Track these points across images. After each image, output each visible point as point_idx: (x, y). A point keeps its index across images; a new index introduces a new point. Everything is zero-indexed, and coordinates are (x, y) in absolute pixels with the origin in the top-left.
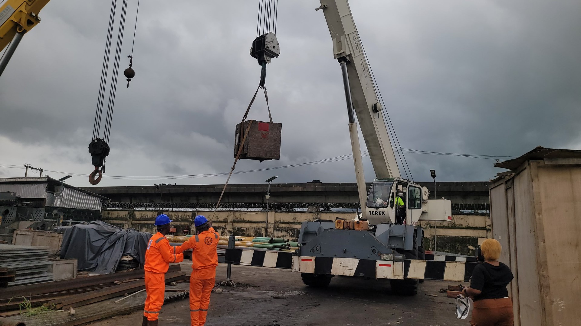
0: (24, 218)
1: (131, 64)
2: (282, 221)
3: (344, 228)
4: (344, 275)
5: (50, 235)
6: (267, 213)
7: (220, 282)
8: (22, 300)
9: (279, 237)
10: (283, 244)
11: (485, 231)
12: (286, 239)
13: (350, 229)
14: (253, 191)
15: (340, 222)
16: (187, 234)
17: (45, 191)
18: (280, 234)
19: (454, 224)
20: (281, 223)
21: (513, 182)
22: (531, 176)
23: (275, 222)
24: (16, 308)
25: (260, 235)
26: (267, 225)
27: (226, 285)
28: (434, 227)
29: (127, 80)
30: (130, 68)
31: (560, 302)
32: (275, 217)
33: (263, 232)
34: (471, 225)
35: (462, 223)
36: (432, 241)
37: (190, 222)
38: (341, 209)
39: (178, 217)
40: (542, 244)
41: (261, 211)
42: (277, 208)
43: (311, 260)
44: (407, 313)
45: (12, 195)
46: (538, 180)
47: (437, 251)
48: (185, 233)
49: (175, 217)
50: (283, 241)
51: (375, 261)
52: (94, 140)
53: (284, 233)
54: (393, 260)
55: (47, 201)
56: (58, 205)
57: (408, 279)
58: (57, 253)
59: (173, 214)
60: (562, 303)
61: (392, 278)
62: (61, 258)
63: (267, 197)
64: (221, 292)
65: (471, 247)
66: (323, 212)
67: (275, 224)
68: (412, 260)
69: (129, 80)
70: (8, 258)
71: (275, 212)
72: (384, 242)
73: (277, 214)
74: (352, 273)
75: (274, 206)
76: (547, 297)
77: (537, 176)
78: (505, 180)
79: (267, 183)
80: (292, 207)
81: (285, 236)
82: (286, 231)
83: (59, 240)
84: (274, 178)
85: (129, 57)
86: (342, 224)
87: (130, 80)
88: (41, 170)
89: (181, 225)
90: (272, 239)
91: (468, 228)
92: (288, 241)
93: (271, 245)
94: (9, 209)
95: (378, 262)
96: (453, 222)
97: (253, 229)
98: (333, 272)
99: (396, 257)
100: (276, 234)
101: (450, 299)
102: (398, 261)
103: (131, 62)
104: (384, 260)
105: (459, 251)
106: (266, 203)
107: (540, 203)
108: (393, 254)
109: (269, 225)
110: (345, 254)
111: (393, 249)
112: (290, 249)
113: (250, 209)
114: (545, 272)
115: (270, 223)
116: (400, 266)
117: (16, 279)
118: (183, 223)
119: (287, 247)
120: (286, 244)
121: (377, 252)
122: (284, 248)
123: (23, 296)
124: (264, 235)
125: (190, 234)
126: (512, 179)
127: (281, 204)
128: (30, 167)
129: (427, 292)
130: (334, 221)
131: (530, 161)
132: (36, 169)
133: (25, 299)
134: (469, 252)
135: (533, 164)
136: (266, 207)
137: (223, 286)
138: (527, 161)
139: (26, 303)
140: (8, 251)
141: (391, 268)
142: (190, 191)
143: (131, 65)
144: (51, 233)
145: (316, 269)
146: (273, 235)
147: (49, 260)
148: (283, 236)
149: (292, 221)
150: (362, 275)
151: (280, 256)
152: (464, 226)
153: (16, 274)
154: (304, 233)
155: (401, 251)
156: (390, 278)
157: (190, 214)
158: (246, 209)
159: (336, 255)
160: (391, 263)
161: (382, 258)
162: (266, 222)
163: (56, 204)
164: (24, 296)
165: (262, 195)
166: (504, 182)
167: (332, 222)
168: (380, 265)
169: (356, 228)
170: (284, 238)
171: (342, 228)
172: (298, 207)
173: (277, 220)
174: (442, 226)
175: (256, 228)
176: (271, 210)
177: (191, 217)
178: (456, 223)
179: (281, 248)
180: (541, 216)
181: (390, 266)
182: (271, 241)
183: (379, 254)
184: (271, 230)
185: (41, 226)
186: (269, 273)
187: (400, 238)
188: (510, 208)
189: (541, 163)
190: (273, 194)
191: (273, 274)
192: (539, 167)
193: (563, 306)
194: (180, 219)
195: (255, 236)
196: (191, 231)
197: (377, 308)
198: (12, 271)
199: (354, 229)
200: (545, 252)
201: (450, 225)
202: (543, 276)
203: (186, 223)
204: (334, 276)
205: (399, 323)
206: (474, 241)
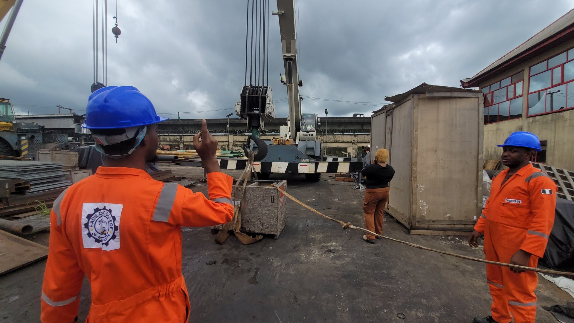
0: (51, 141)
1: (116, 23)
2: (238, 141)
3: (279, 144)
4: (279, 172)
5: (67, 153)
6: (228, 136)
7: (200, 179)
8: (38, 203)
9: (236, 150)
10: (239, 154)
11: (351, 144)
12: (241, 151)
13: (283, 144)
14: (219, 123)
15: (276, 140)
16: (178, 150)
17: (73, 123)
18: (237, 148)
19: (336, 140)
20: (237, 142)
21: (393, 111)
22: (414, 105)
23: (234, 141)
24: (33, 210)
25: (225, 149)
26: (229, 143)
27: (204, 181)
28: (325, 142)
29: (115, 36)
30: (116, 27)
31: (422, 187)
32: (233, 139)
33: (226, 147)
34: (345, 141)
35: (340, 140)
36: (324, 150)
37: (179, 142)
38: (273, 133)
39: (170, 139)
40: (416, 150)
41: (224, 135)
42: (234, 133)
43: (258, 164)
44: (317, 192)
45: (35, 124)
46: (418, 108)
47: (326, 155)
48: (176, 149)
49: (169, 139)
50: (239, 152)
51: (298, 163)
52: (95, 83)
53: (239, 148)
54: (309, 162)
55: (76, 130)
56: (85, 132)
57: (317, 173)
58: (75, 165)
59: (167, 137)
60: (423, 187)
61: (308, 173)
62: (80, 169)
63: (228, 126)
64: (200, 186)
65: (344, 153)
66: (262, 135)
67: (234, 143)
68: (320, 162)
69: (116, 37)
70: (26, 172)
71: (234, 135)
72: (303, 151)
73: (234, 136)
74: (284, 171)
75: (232, 131)
76: (415, 184)
77: (418, 105)
78: (386, 111)
79: (227, 118)
80: (244, 132)
81: (240, 149)
82: (240, 147)
83: (75, 156)
84: (232, 114)
85: (114, 18)
86: (278, 142)
87: (118, 37)
88: (71, 109)
89: (173, 144)
90: (232, 151)
91: (343, 142)
92: (242, 152)
93: (232, 155)
94: (35, 135)
95: (300, 164)
96: (335, 139)
97: (220, 146)
98: (272, 171)
99: (310, 160)
100: (234, 148)
101: (338, 182)
102: (312, 163)
103: (116, 22)
104: (303, 162)
105: (338, 155)
106: (228, 130)
107: (418, 123)
108: (309, 159)
109: (230, 143)
110: (280, 160)
111: (309, 156)
112: (243, 157)
113: (217, 134)
114: (415, 169)
115: (230, 142)
116: (313, 166)
117: (32, 187)
118: (174, 143)
119: (241, 156)
120: (241, 154)
121: (299, 158)
122: (240, 156)
123: (37, 200)
124: (227, 149)
125: (180, 150)
126: (392, 109)
127: (237, 131)
128: (61, 107)
129: (324, 178)
130: (272, 140)
131: (414, 94)
132: (66, 108)
133: (40, 202)
134: (342, 155)
135: (416, 96)
136: (227, 132)
137: (201, 182)
138: (412, 94)
139: (41, 206)
140: (29, 166)
141: (308, 167)
142: (178, 123)
143: (116, 25)
144: (67, 151)
145: (261, 170)
146: (232, 149)
147: (64, 172)
148: (239, 149)
149: (244, 141)
150: (290, 172)
151: (238, 162)
152: (341, 141)
153: (31, 183)
154: (253, 148)
155: (313, 157)
156: (307, 173)
157: (179, 137)
158: (215, 134)
159: (274, 161)
160: (307, 164)
161: (302, 161)
162: (228, 142)
163: (83, 131)
164: (39, 200)
165: (224, 125)
166: (385, 112)
167: (270, 140)
168: (301, 166)
169: (286, 144)
170: (240, 151)
171: (277, 144)
172: (247, 132)
173: (235, 140)
174: (329, 141)
175: (222, 145)
176: (231, 134)
177: (179, 139)
178: (337, 140)
179: (238, 157)
180: (417, 132)
181: (307, 166)
182: (231, 153)
183: (301, 159)
184: (231, 146)
185: (65, 147)
186: (231, 172)
187: (313, 149)
188: (388, 128)
189: (422, 96)
190: (231, 125)
191: (234, 172)
192: (419, 99)
193: (423, 189)
194: (172, 141)
195: (222, 150)
196: (180, 148)
197: (300, 191)
198: (27, 182)
199: (285, 144)
200: (417, 156)
201: (334, 141)
202: (414, 171)
203: (177, 143)
204: (272, 173)
205: (314, 199)
206: (345, 149)
